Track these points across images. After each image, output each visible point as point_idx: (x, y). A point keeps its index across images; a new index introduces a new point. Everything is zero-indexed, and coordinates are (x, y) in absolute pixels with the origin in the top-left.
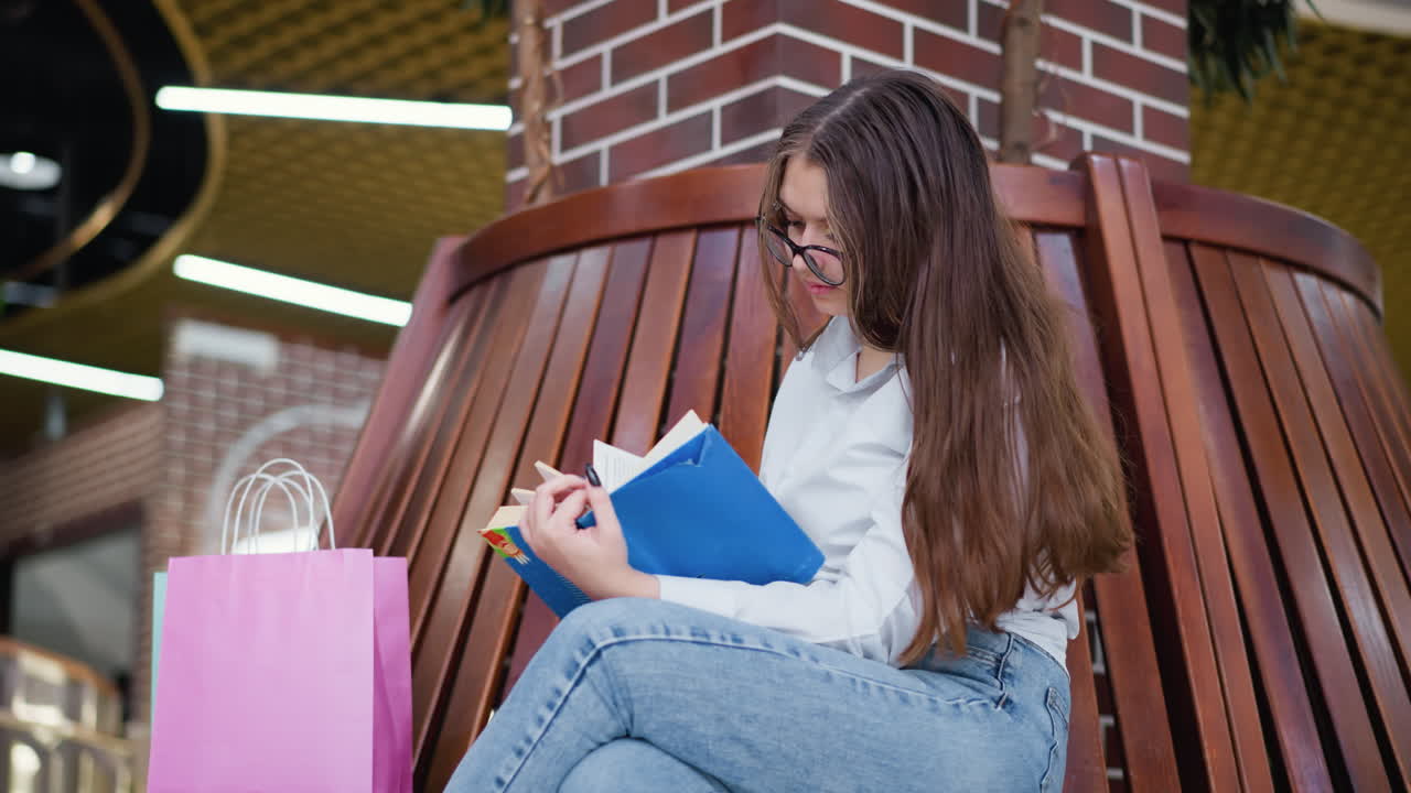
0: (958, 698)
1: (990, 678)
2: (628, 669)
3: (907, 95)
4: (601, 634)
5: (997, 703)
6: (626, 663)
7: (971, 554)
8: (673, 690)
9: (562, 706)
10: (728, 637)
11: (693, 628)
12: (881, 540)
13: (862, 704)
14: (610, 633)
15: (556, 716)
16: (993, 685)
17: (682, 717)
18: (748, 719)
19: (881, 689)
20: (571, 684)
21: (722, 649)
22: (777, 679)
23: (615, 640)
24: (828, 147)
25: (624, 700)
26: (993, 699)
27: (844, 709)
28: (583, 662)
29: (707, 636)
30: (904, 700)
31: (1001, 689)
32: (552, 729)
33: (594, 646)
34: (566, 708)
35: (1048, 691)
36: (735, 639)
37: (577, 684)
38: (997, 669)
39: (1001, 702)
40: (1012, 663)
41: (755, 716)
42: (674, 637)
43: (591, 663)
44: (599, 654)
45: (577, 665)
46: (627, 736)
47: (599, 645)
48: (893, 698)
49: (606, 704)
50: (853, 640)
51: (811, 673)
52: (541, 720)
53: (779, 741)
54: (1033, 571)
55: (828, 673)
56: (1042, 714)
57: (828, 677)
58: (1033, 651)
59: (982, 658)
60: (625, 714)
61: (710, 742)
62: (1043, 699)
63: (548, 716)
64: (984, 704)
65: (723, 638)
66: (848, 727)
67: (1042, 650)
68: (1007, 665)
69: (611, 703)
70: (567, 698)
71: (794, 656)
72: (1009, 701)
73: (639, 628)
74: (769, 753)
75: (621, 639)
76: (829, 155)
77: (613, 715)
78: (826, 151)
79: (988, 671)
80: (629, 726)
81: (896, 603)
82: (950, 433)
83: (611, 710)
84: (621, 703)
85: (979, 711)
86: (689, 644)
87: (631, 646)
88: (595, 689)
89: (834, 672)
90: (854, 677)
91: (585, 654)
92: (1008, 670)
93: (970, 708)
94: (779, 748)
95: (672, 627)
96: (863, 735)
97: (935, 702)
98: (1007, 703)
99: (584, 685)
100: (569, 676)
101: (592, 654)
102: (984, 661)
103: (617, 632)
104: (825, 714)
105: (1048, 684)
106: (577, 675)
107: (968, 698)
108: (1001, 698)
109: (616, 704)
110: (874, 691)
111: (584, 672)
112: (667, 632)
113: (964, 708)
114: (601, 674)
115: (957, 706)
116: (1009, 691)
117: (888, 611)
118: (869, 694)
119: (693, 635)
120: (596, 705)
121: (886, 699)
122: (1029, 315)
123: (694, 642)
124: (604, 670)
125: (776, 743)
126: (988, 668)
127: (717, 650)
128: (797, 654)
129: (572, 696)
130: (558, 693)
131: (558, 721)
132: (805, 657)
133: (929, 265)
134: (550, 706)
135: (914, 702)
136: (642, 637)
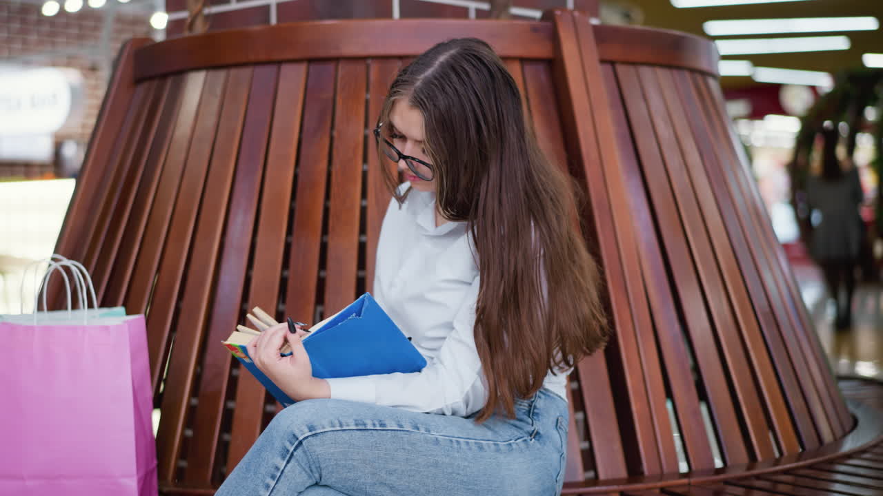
0: (511, 440)
1: (525, 417)
2: (319, 450)
3: (474, 63)
4: (301, 431)
5: (531, 435)
6: (317, 447)
7: (516, 358)
8: (346, 460)
9: (280, 476)
10: (377, 423)
11: (356, 420)
12: (460, 341)
13: (457, 455)
14: (306, 430)
15: (277, 483)
16: (528, 423)
17: (351, 475)
18: (390, 473)
19: (468, 443)
20: (285, 463)
21: (374, 432)
22: (407, 447)
23: (310, 434)
24: (425, 100)
25: (316, 468)
26: (528, 432)
27: (447, 460)
28: (292, 449)
29: (365, 424)
30: (481, 448)
31: (532, 425)
32: (275, 491)
33: (297, 439)
34: (282, 478)
35: (558, 420)
36: (381, 425)
37: (288, 462)
38: (529, 412)
39: (533, 435)
40: (538, 406)
41: (395, 470)
42: (344, 428)
43: (295, 450)
44: (301, 443)
45: (288, 451)
46: (317, 484)
47: (301, 438)
48: (474, 448)
49: (306, 472)
50: (447, 406)
51: (426, 441)
52: (267, 486)
53: (409, 483)
54: (552, 364)
55: (437, 439)
56: (555, 435)
57: (437, 441)
58: (549, 396)
59: (521, 405)
60: (317, 475)
61: (368, 487)
62: (555, 424)
63: (272, 483)
64: (525, 440)
65: (374, 425)
66: (450, 470)
67: (554, 393)
68: (535, 408)
69: (309, 471)
70: (283, 471)
71: (416, 431)
72: (538, 433)
73: (324, 425)
74: (402, 490)
75: (314, 432)
76: (425, 104)
77: (310, 477)
78: (424, 102)
79: (525, 413)
80: (318, 481)
81: (472, 382)
82: (503, 282)
83: (308, 474)
84: (314, 470)
85: (522, 445)
86: (355, 431)
87: (319, 437)
88: (299, 465)
89: (440, 438)
90: (451, 438)
91: (292, 444)
92: (536, 411)
93: (517, 444)
94: (409, 487)
95: (343, 421)
96: (458, 474)
97: (497, 445)
98: (536, 435)
99: (293, 462)
100: (284, 458)
101: (296, 443)
102: (522, 407)
103: (311, 428)
104: (436, 465)
105: (558, 414)
106: (288, 456)
107: (516, 438)
108: (533, 431)
109: (311, 471)
110: (463, 446)
111: (292, 454)
112: (341, 425)
113: (514, 446)
114: (302, 455)
115: (510, 444)
116: (538, 426)
117: (468, 388)
118: (460, 448)
119: (357, 425)
120: (300, 473)
121: (470, 449)
122: (549, 204)
123: (357, 430)
124: (305, 452)
125: (407, 484)
126: (524, 411)
127: (372, 433)
128: (418, 429)
129: (286, 471)
130: (277, 468)
131: (278, 486)
132: (422, 431)
133: (488, 176)
134: (273, 477)
135: (486, 447)
136: (326, 430)
